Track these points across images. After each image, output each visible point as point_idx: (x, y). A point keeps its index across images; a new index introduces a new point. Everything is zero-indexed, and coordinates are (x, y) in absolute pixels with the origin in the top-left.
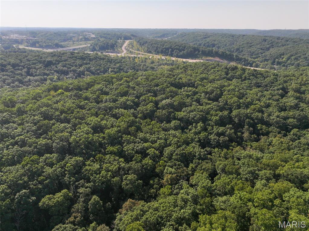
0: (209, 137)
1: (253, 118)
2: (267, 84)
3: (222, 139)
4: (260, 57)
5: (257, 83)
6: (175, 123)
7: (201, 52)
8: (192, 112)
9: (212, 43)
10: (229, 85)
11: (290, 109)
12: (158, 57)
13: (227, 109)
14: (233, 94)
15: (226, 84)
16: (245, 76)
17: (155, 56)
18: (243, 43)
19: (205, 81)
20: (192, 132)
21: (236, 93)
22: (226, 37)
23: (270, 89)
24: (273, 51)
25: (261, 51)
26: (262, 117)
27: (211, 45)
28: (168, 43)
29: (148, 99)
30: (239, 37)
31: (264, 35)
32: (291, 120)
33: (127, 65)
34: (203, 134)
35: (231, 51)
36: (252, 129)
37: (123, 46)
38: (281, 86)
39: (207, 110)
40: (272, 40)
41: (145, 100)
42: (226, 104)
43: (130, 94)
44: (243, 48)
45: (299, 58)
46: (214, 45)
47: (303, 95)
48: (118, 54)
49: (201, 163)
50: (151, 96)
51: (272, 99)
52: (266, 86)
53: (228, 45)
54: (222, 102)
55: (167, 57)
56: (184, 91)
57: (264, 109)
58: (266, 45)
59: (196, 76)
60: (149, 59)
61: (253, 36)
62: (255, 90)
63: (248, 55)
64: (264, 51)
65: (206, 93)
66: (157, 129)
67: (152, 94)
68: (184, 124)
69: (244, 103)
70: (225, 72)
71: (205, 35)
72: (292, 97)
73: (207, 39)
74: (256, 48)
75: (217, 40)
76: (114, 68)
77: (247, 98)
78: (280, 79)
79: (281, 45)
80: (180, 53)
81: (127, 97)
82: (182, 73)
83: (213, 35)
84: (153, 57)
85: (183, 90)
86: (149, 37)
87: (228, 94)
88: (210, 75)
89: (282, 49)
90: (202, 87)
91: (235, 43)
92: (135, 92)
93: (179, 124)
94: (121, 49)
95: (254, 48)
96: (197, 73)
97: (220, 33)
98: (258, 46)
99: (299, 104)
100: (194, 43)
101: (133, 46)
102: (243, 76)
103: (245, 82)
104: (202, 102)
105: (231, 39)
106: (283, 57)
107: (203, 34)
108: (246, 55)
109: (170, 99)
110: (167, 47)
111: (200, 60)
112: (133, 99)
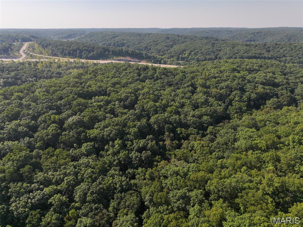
0: (130, 155)
1: (172, 122)
2: (178, 82)
3: (144, 155)
4: (166, 54)
5: (169, 82)
6: (87, 147)
7: (111, 52)
8: (107, 127)
9: (122, 42)
10: (143, 87)
11: (201, 105)
12: (66, 59)
13: (145, 116)
14: (149, 98)
15: (140, 87)
16: (157, 76)
17: (61, 59)
18: (150, 41)
19: (118, 85)
20: (110, 153)
21: (151, 96)
22: (134, 36)
23: (181, 87)
24: (176, 48)
25: (166, 48)
26: (180, 119)
27: (121, 44)
28: (75, 44)
29: (50, 119)
30: (145, 36)
31: (167, 33)
32: (205, 118)
33: (25, 73)
34: (123, 154)
35: (140, 50)
36: (172, 134)
37: (21, 50)
38: (190, 83)
39: (123, 122)
40: (173, 38)
41: (45, 121)
42: (143, 110)
43: (24, 115)
44: (150, 46)
45: (198, 54)
46: (123, 45)
47: (209, 90)
48: (15, 60)
49: (124, 197)
50: (53, 114)
51: (185, 97)
52: (177, 84)
53: (136, 43)
54: (138, 109)
55: (75, 59)
56: (95, 102)
57: (180, 109)
58: (169, 43)
59: (108, 81)
60: (55, 62)
61: (157, 35)
62: (168, 89)
63: (156, 52)
64: (168, 48)
65: (120, 100)
66: (63, 161)
67: (55, 111)
68: (99, 145)
69: (160, 107)
70: (137, 73)
71: (113, 35)
72: (200, 92)
73: (115, 39)
74: (161, 45)
75: (126, 39)
76: (8, 78)
77: (162, 100)
78: (188, 76)
79: (181, 42)
80: (89, 54)
81: (18, 121)
82: (91, 78)
83: (121, 34)
84: (59, 60)
85: (93, 100)
86: (54, 38)
87: (143, 98)
88: (122, 79)
89: (183, 46)
90: (115, 94)
91: (143, 41)
92: (31, 112)
93: (91, 147)
94: (19, 53)
95: (160, 46)
96: (108, 77)
97: (128, 32)
98: (163, 44)
99: (208, 99)
100: (103, 43)
101: (34, 49)
102: (155, 76)
103: (157, 81)
104: (117, 112)
105: (138, 38)
106: (184, 52)
107: (111, 33)
108: (154, 52)
109: (78, 114)
110: (74, 48)
111: (111, 60)
112: (27, 122)
